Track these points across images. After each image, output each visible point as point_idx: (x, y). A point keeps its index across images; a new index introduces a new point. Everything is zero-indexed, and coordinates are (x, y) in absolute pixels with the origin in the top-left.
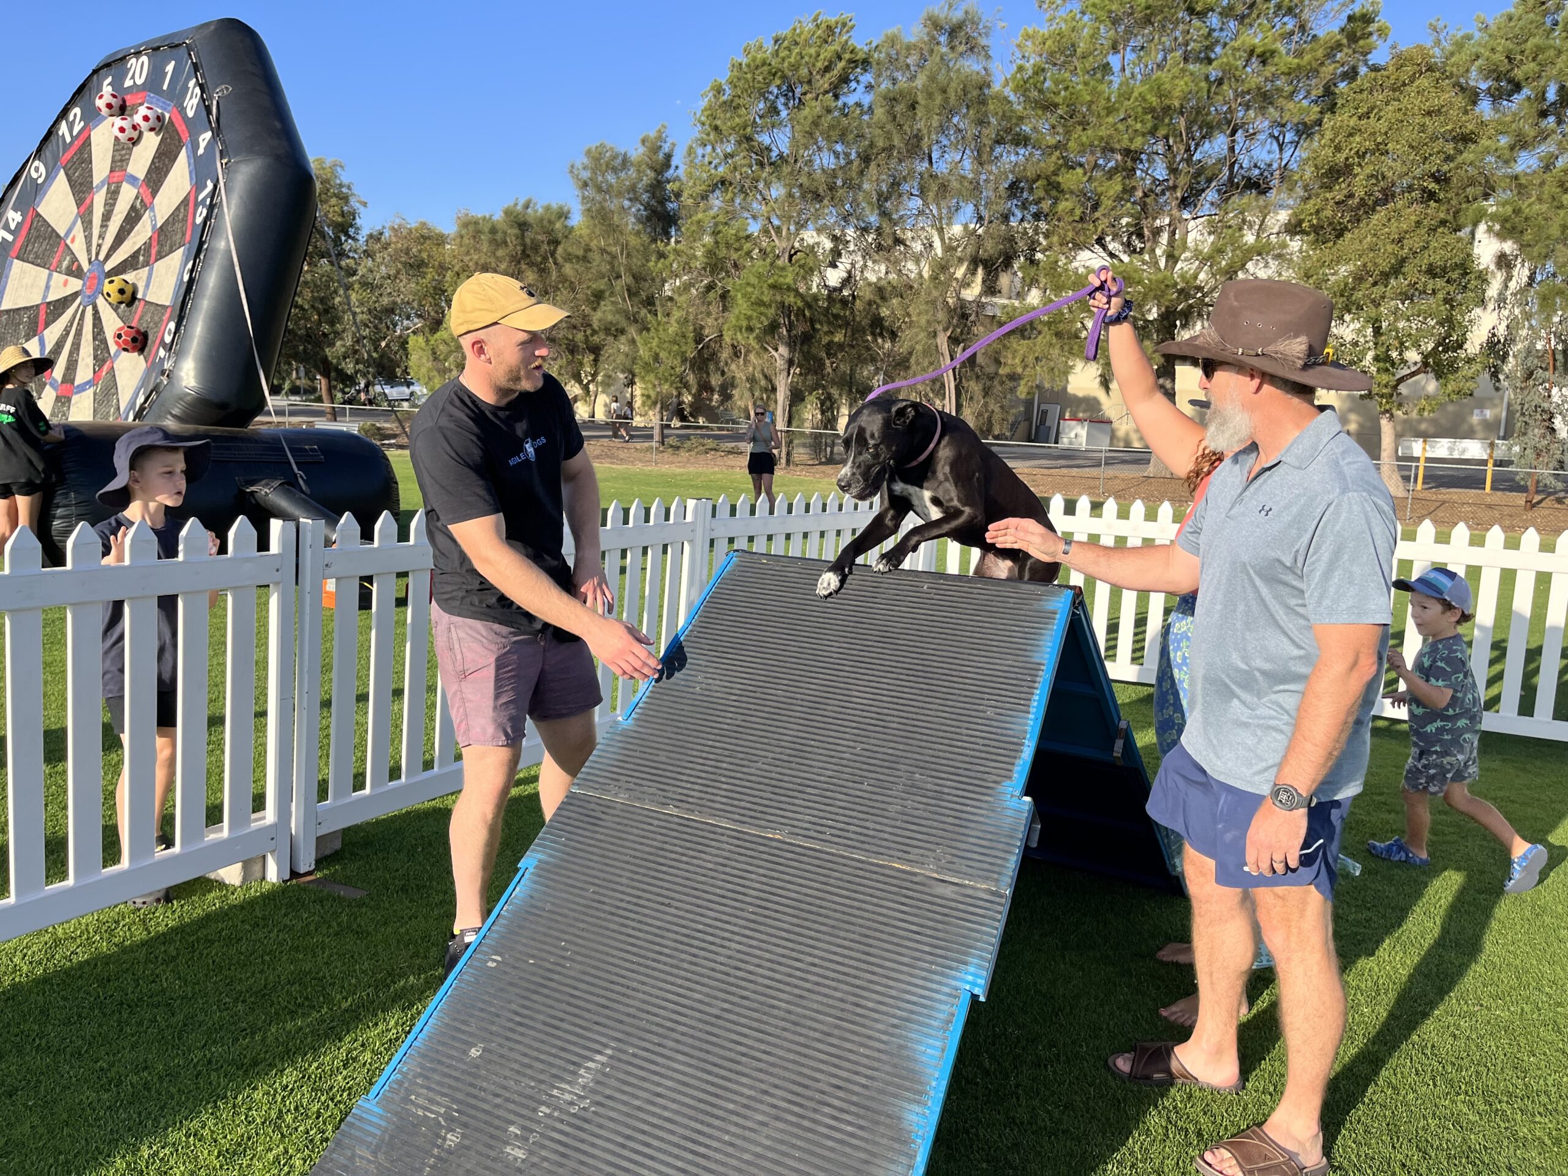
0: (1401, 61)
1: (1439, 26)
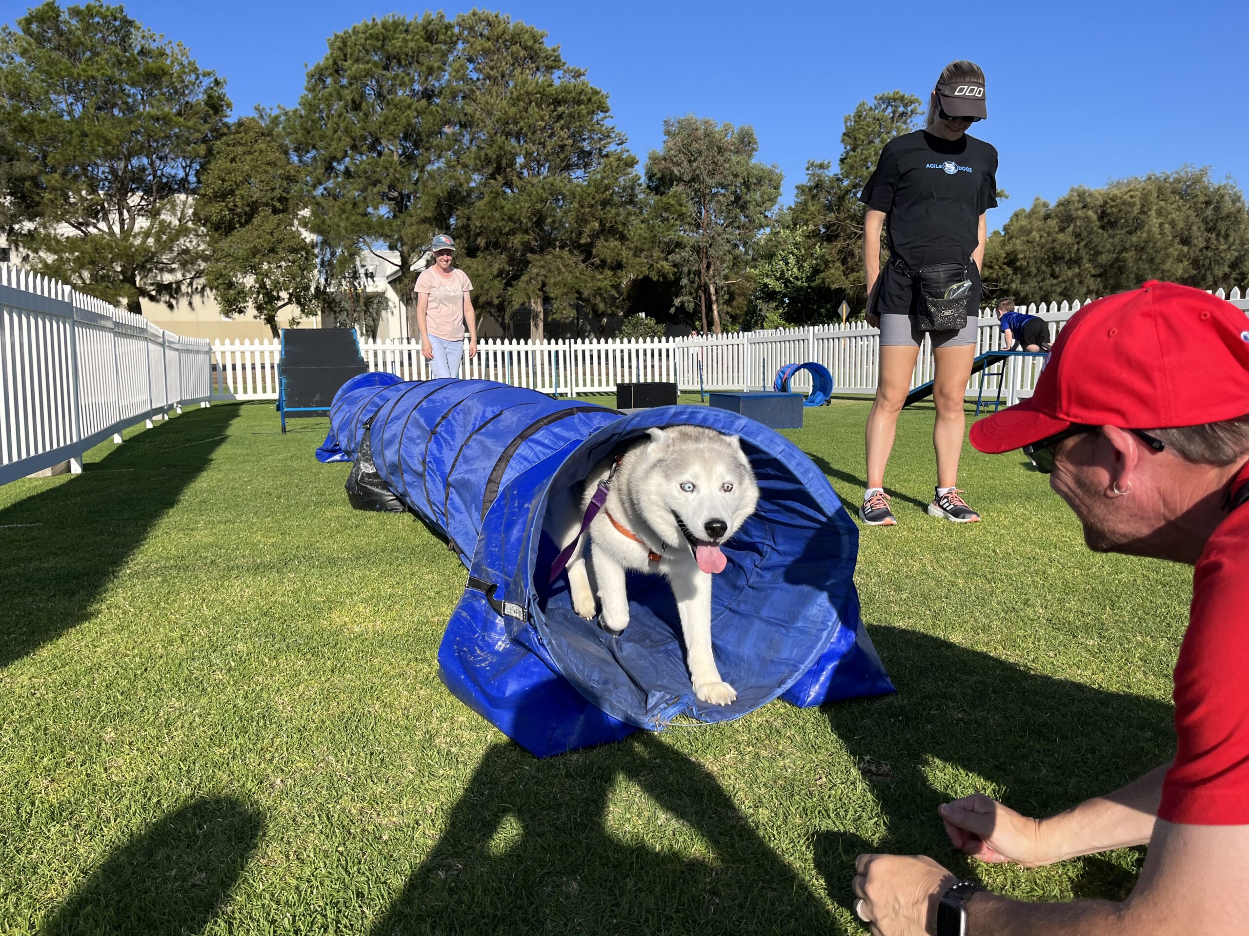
0: (241, 124)
1: (261, 107)
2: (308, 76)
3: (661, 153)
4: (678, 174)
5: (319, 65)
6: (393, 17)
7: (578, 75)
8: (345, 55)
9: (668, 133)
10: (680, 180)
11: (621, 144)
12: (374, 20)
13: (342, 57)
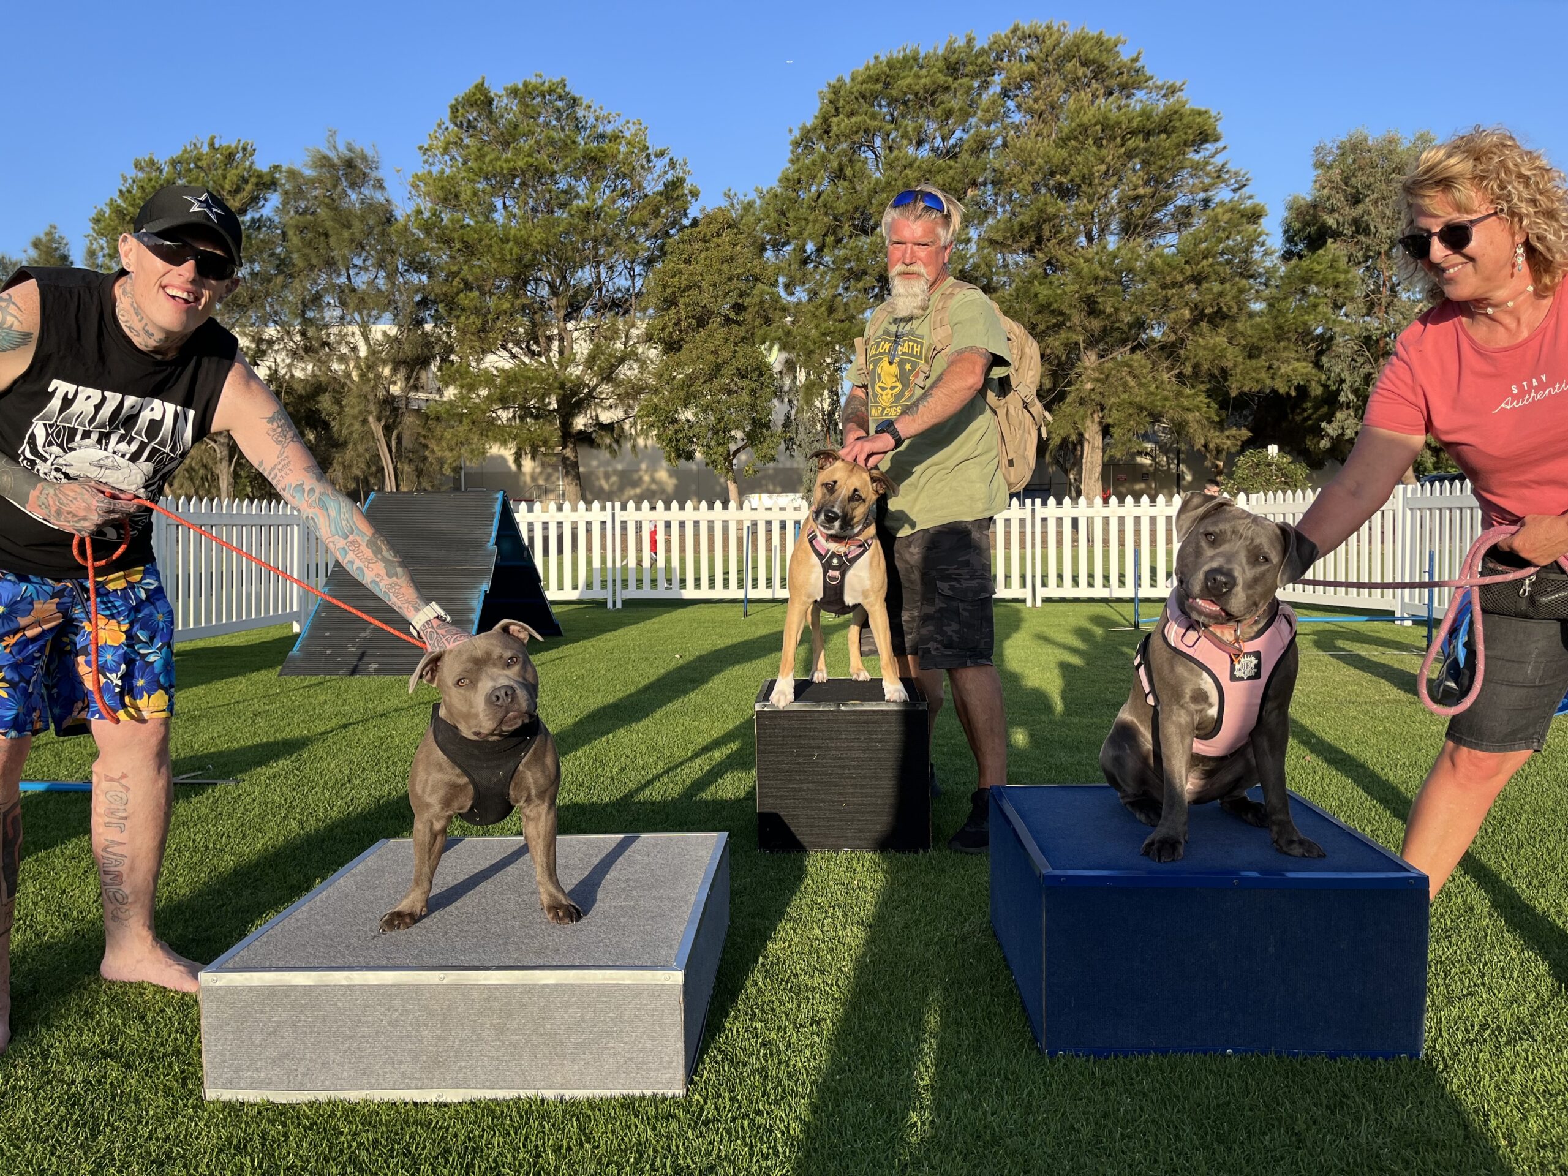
0: (710, 219)
1: (732, 193)
2: (792, 144)
3: (1309, 199)
4: (1335, 226)
5: (804, 126)
6: (905, 50)
7: (1173, 90)
8: (837, 109)
9: (1319, 165)
10: (1336, 235)
11: (1239, 189)
12: (877, 58)
13: (833, 111)
